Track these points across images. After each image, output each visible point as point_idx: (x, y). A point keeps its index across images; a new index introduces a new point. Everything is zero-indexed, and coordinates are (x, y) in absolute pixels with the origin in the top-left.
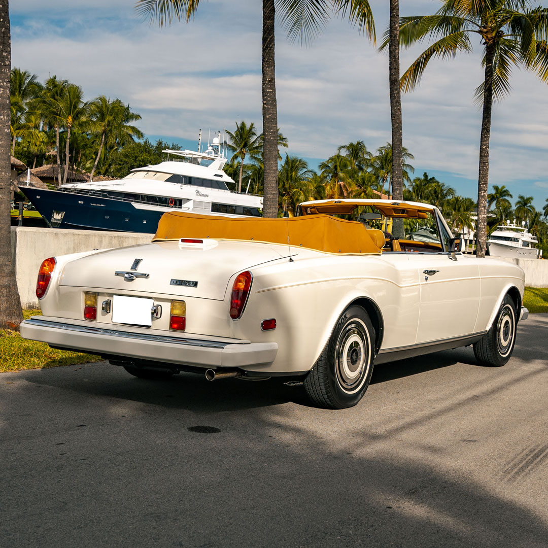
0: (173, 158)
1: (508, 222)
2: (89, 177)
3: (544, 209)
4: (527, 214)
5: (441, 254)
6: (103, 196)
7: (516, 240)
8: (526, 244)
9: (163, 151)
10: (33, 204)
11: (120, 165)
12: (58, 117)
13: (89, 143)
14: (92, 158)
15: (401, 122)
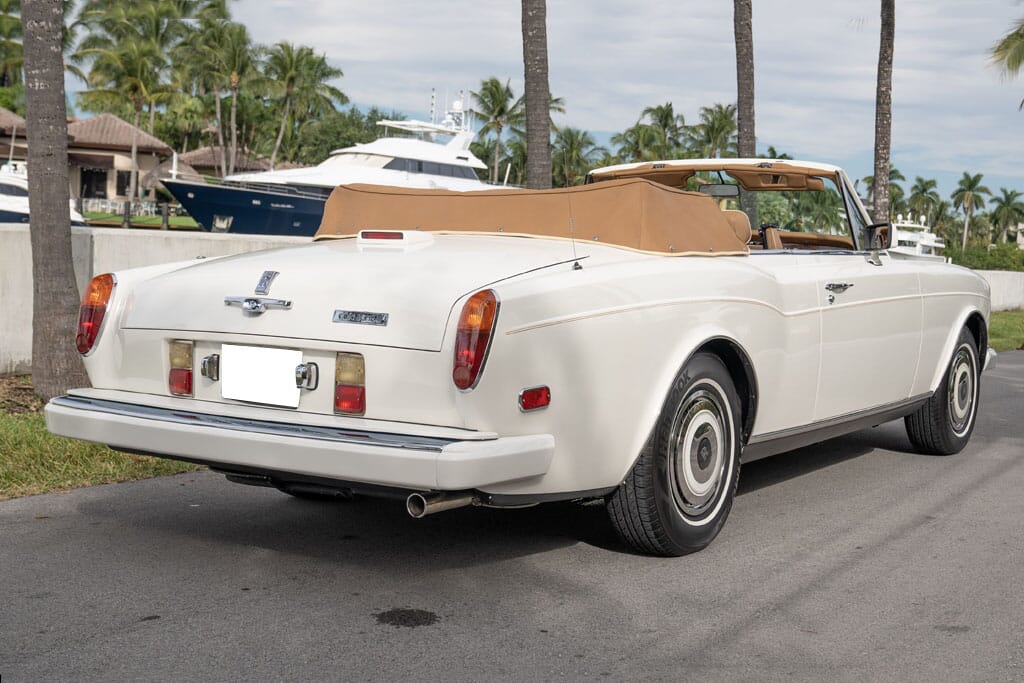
0: (393, 132)
1: (900, 217)
2: (268, 165)
3: (953, 196)
4: (928, 205)
5: (852, 254)
6: (290, 191)
7: (912, 244)
8: (927, 250)
9: (379, 123)
10: (184, 206)
11: (315, 145)
12: (216, 73)
13: (267, 114)
14: (272, 137)
15: (751, 46)
